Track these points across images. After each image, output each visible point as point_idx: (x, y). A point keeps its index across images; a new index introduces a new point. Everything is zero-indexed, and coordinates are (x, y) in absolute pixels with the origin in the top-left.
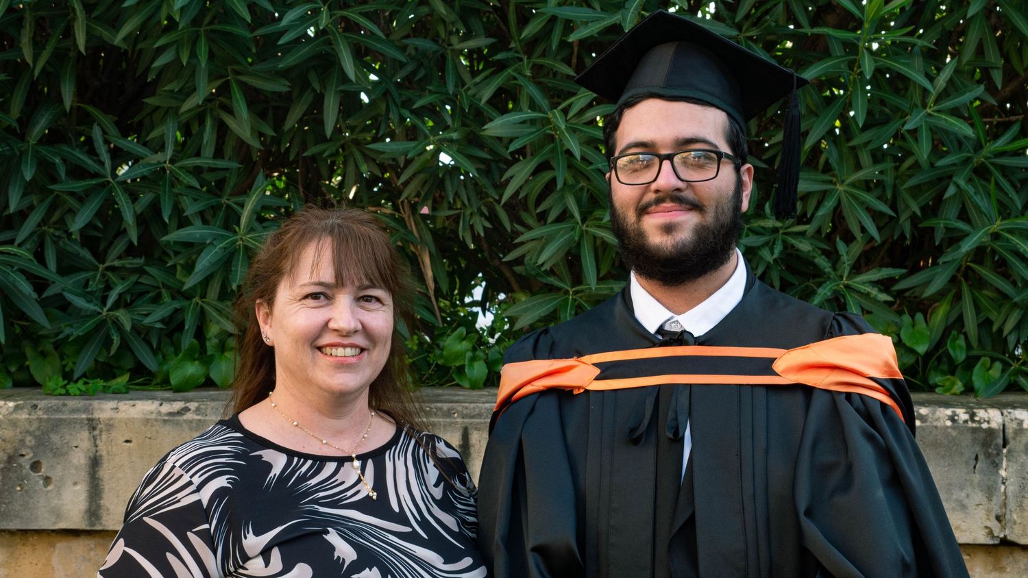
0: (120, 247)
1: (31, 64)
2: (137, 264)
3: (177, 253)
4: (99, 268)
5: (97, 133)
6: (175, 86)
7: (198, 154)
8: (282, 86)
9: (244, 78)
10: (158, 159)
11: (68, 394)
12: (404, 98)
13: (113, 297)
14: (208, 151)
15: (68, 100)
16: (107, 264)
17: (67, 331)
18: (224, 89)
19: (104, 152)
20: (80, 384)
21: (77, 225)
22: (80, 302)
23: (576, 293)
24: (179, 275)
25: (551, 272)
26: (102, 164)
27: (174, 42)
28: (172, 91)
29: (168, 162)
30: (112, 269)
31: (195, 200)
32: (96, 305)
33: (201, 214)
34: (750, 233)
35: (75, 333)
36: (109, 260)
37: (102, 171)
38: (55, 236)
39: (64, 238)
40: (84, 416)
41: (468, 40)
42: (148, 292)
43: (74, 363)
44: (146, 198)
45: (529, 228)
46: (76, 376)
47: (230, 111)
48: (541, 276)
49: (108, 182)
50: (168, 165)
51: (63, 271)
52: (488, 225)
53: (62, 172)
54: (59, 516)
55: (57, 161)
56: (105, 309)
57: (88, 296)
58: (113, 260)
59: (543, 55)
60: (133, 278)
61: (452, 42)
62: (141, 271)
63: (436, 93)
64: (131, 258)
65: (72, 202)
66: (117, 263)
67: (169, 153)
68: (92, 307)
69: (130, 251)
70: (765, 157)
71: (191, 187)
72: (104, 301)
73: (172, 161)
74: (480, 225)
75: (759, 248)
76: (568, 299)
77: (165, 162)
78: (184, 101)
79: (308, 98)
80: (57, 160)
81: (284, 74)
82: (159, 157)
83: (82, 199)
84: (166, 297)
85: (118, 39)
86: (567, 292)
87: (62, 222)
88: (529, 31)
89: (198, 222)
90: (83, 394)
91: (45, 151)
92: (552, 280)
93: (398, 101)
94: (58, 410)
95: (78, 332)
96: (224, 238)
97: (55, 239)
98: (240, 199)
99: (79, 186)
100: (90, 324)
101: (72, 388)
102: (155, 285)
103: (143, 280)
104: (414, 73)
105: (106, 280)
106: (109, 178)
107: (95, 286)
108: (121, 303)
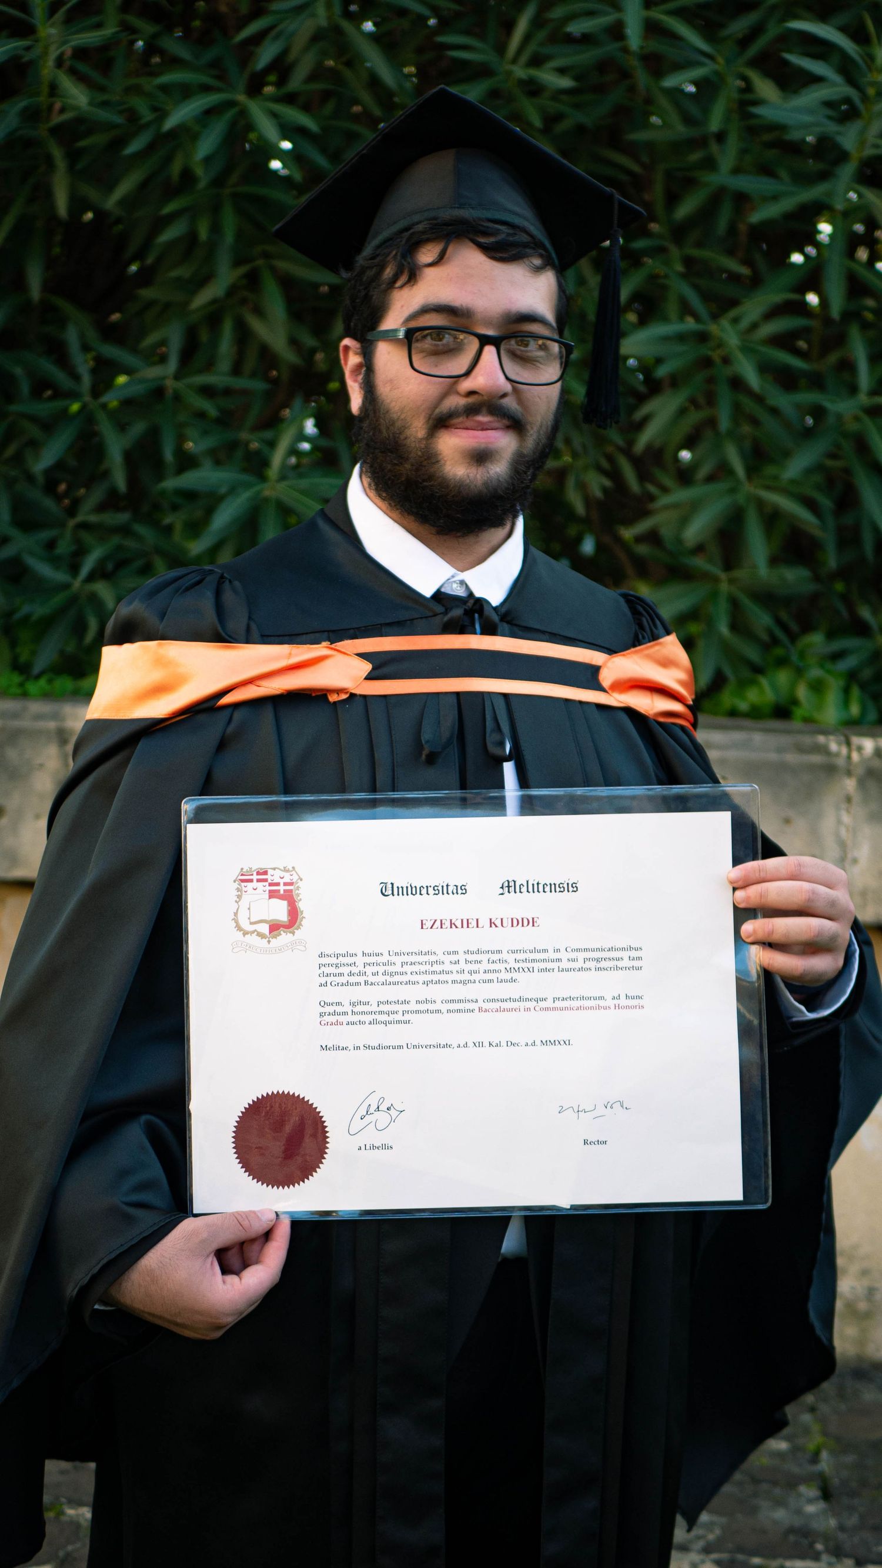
0: (97, 495)
2: (120, 520)
3: (175, 508)
4: (65, 525)
5: (72, 336)
6: (183, 272)
7: (210, 369)
9: (279, 264)
10: (158, 374)
11: (25, 695)
13: (88, 565)
14: (224, 365)
15: (35, 288)
16: (80, 518)
17: (25, 609)
18: (253, 280)
19: (81, 360)
20: (42, 682)
21: (43, 462)
22: (44, 570)
23: (728, 579)
24: (177, 536)
25: (698, 551)
26: (76, 378)
28: (178, 279)
29: (169, 378)
30: (84, 526)
32: (65, 573)
33: (213, 452)
35: (38, 612)
36: (82, 514)
37: (77, 387)
38: (9, 476)
39: (23, 481)
40: (52, 725)
42: (134, 560)
43: (34, 653)
44: (138, 428)
45: (665, 490)
46: (36, 670)
47: (259, 311)
48: (683, 555)
49: (86, 403)
50: (169, 382)
52: (607, 483)
53: (25, 388)
54: (13, 858)
55: (20, 371)
56: (78, 581)
57: (55, 561)
58: (88, 514)
59: (699, 245)
60: (115, 540)
62: (125, 530)
64: (112, 511)
65: (34, 431)
66: (93, 518)
67: (173, 365)
68: (60, 576)
69: (112, 502)
71: (202, 415)
72: (74, 569)
73: (177, 377)
74: (597, 484)
76: (720, 589)
77: (166, 378)
78: (196, 292)
80: (18, 371)
82: (159, 371)
83: (49, 426)
84: (159, 564)
85: (111, 202)
86: (716, 580)
87: (19, 459)
88: (684, 210)
89: (207, 463)
90: (47, 696)
92: (696, 562)
94: (15, 716)
95: (39, 610)
96: (248, 486)
98: (268, 434)
99: (43, 408)
100: (58, 599)
101: (32, 687)
102: (145, 549)
103: (130, 543)
105: (78, 541)
106: (87, 398)
107: (64, 547)
108: (100, 573)
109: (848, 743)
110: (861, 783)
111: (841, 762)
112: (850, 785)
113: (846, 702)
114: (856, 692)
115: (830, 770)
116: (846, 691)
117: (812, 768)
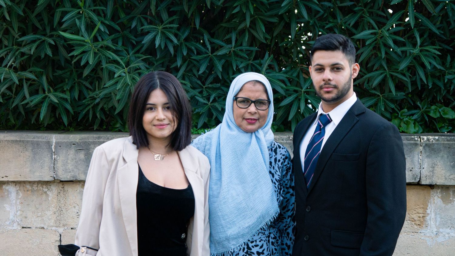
0: (211, 79)
1: (187, 12)
2: (218, 86)
4: (203, 88)
5: (205, 38)
7: (241, 45)
8: (275, 20)
9: (262, 17)
10: (229, 47)
12: (320, 24)
13: (212, 98)
14: (245, 44)
15: (198, 25)
16: (206, 86)
17: (197, 110)
19: (208, 44)
20: (202, 131)
22: (201, 100)
23: (382, 96)
25: (374, 89)
26: (208, 49)
27: (239, 5)
28: (235, 22)
29: (233, 48)
30: (208, 88)
31: (242, 62)
32: (206, 101)
33: (244, 67)
34: (448, 74)
35: (202, 111)
36: (206, 84)
37: (207, 51)
38: (189, 76)
39: (192, 77)
41: (343, 3)
42: (222, 96)
43: (198, 123)
44: (223, 61)
46: (199, 127)
47: (254, 29)
48: (370, 90)
49: (210, 55)
50: (233, 49)
51: (194, 88)
53: (195, 53)
55: (193, 48)
56: (210, 103)
57: (203, 97)
58: (208, 85)
60: (219, 91)
61: (338, 3)
62: (219, 88)
63: (332, 22)
64: (215, 84)
65: (195, 62)
66: (210, 86)
67: (233, 44)
68: (206, 102)
70: (450, 46)
72: (208, 99)
75: (452, 79)
76: (381, 99)
77: (232, 48)
78: (239, 25)
79: (282, 24)
81: (276, 15)
82: (229, 46)
86: (379, 96)
87: (191, 70)
91: (187, 44)
92: (373, 92)
93: (318, 25)
97: (188, 77)
99: (199, 57)
100: (206, 108)
101: (199, 131)
102: (224, 94)
104: (323, 15)
105: (208, 92)
106: (210, 54)
107: (205, 94)
108: (214, 101)
109: (420, 138)
110: (424, 147)
111: (419, 142)
112: (421, 148)
113: (415, 127)
114: (417, 124)
115: (416, 144)
116: (414, 124)
117: (411, 144)
